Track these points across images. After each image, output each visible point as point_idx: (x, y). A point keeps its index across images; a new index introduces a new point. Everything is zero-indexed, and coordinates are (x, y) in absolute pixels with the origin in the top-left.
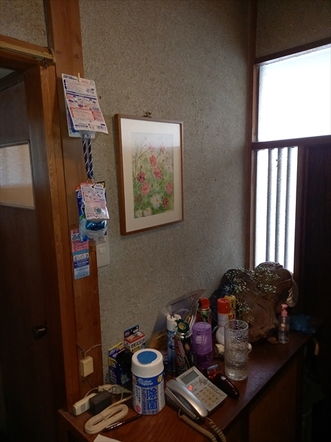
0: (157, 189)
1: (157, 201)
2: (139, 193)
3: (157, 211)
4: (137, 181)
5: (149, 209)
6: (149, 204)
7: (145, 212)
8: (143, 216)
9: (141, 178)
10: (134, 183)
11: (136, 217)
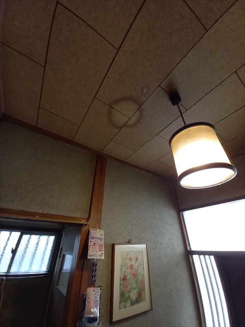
0: (134, 286)
1: (134, 295)
2: (123, 289)
3: (134, 303)
4: (122, 281)
5: (129, 302)
6: (129, 297)
7: (126, 304)
8: (125, 307)
9: (124, 279)
10: (120, 283)
11: (120, 309)
